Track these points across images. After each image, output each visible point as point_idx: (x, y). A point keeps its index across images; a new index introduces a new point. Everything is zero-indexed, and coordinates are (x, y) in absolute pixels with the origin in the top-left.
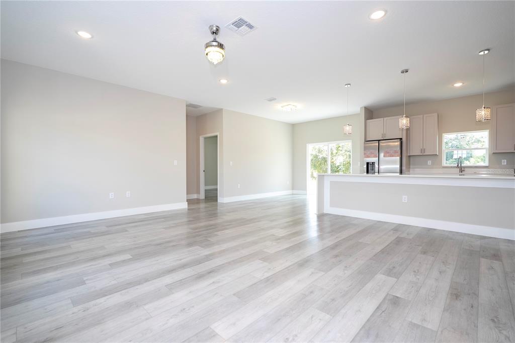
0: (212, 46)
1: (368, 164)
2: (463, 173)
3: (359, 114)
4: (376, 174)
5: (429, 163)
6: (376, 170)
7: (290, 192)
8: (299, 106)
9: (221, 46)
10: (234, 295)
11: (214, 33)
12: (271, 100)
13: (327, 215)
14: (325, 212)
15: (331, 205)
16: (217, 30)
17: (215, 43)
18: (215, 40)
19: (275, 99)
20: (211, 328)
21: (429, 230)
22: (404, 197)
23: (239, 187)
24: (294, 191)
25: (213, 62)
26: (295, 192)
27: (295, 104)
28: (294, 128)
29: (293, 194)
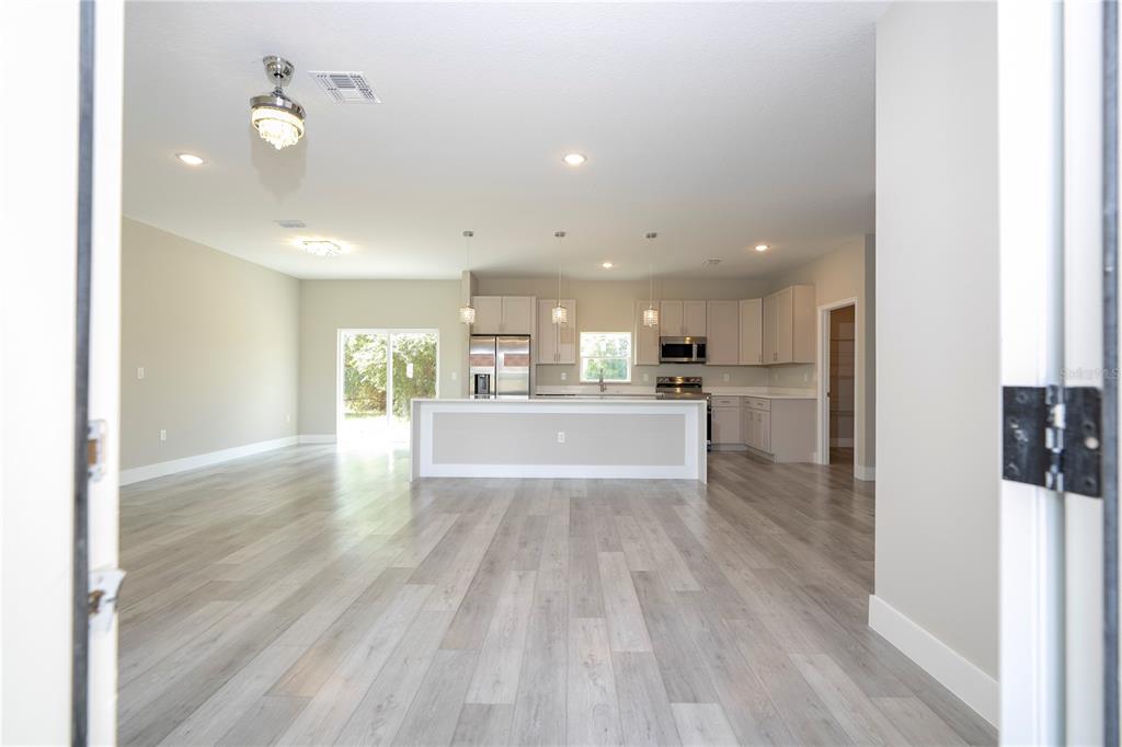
0: (274, 106)
1: (476, 376)
2: (605, 393)
3: (460, 281)
4: (492, 397)
5: (564, 376)
6: (492, 389)
7: (292, 440)
8: (347, 247)
9: (297, 111)
10: (440, 648)
11: (276, 75)
12: (289, 225)
13: (428, 480)
14: (424, 473)
15: (436, 460)
16: (288, 72)
17: (279, 102)
18: (278, 93)
19: (303, 226)
20: (471, 705)
21: (596, 480)
22: (560, 434)
23: (163, 438)
24: (301, 436)
25: (272, 142)
26: (304, 439)
27: (341, 243)
28: (304, 290)
29: (299, 445)
